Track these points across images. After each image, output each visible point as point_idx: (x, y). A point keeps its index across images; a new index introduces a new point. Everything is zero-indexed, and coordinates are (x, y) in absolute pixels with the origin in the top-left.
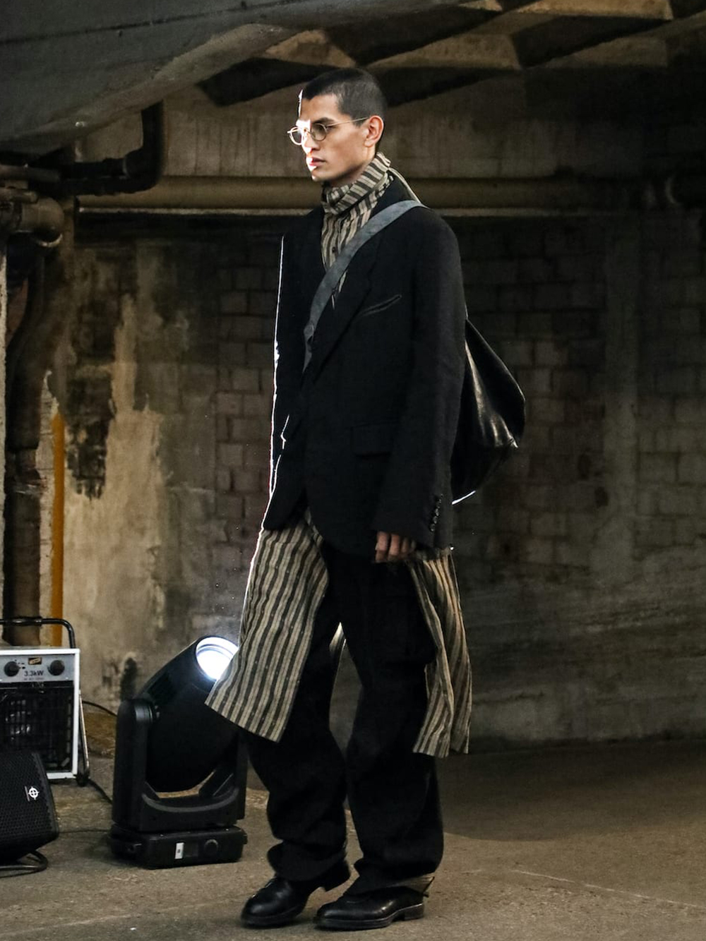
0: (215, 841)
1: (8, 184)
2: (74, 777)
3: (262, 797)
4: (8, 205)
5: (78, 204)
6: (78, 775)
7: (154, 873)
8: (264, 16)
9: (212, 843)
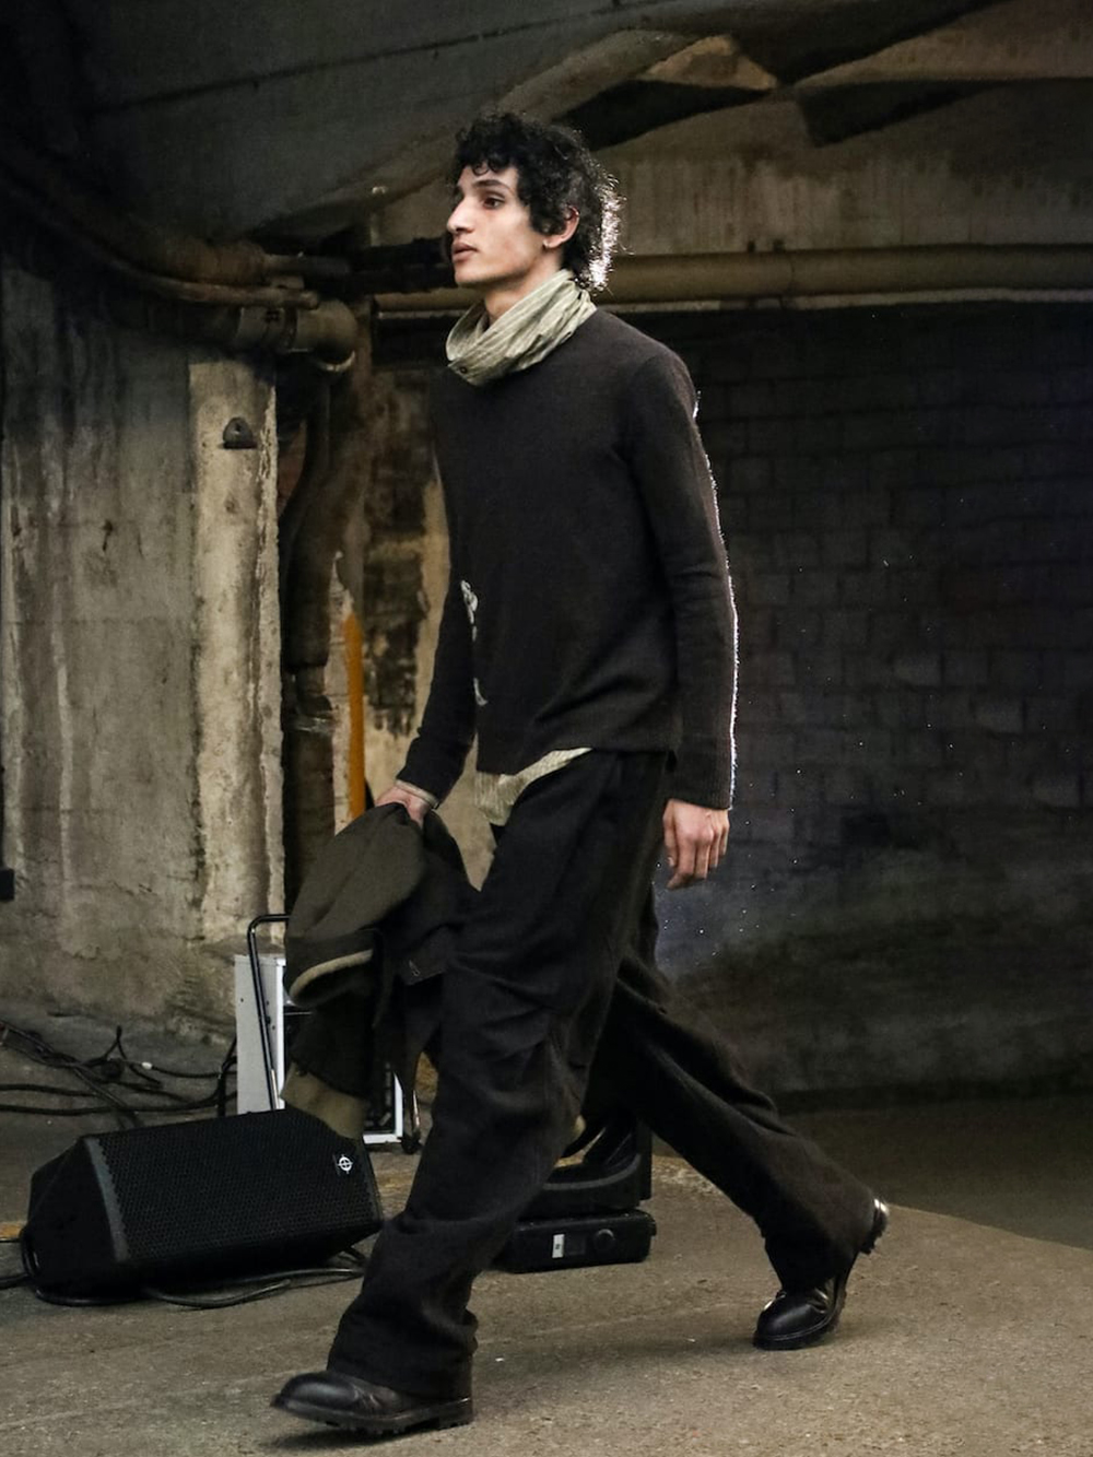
0: (609, 1232)
1: (275, 282)
2: (399, 1141)
3: (672, 1167)
4: (277, 313)
5: (375, 307)
6: (404, 1138)
7: (523, 1278)
8: (646, 19)
9: (607, 1235)
